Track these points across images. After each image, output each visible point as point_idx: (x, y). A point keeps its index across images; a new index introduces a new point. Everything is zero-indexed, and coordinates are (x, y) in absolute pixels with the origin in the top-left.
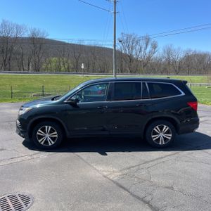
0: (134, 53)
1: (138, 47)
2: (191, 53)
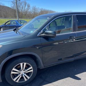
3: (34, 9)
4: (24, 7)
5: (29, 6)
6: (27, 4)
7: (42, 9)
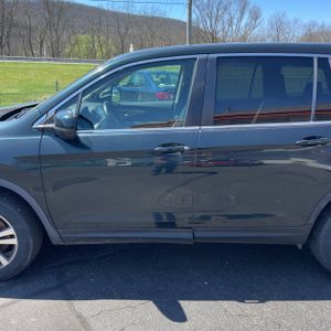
0: (219, 27)
1: (226, 17)
2: (315, 29)
3: (278, 25)
4: (235, 21)
5: (255, 16)
6: (251, 6)
7: (314, 25)
